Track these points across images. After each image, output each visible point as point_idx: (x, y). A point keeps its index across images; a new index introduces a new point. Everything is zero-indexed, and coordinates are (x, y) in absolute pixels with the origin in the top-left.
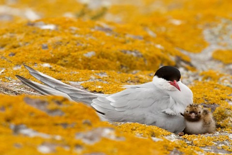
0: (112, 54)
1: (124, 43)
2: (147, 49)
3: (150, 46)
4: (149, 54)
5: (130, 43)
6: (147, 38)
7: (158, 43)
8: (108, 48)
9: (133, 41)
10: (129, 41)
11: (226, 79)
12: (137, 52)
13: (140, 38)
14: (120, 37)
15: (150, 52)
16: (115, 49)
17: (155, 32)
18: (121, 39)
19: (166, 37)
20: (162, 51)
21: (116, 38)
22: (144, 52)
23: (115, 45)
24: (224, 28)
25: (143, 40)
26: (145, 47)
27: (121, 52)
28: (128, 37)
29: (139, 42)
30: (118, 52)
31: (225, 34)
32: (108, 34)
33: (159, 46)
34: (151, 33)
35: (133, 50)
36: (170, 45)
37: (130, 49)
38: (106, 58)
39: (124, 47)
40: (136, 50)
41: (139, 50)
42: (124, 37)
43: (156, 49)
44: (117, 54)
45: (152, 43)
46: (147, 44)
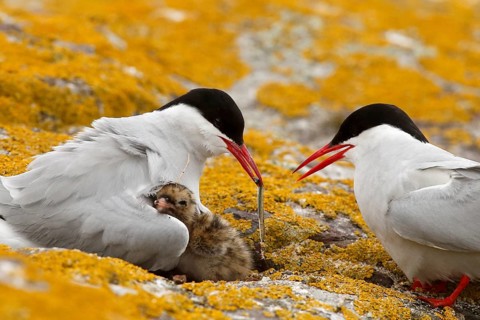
0: (22, 87)
1: (51, 60)
2: (103, 77)
3: (111, 69)
4: (108, 89)
5: (65, 62)
6: (103, 51)
7: (130, 64)
8: (10, 72)
9: (71, 57)
10: (60, 57)
11: (288, 153)
12: (80, 82)
13: (89, 51)
14: (41, 46)
15: (111, 85)
16: (30, 74)
17: (124, 38)
18: (43, 52)
19: (149, 50)
20: (140, 82)
21: (31, 48)
22: (96, 84)
23: (29, 64)
24: (285, 33)
25: (93, 56)
26: (99, 70)
27: (43, 80)
28: (58, 46)
29: (85, 59)
30: (35, 80)
31: (289, 46)
32: (11, 39)
33: (132, 71)
34: (114, 40)
35: (71, 78)
36: (157, 68)
37: (64, 75)
38: (8, 95)
39: (50, 71)
40: (77, 78)
41: (84, 77)
42: (51, 48)
43: (125, 76)
44: (31, 85)
45: (117, 64)
46: (105, 64)
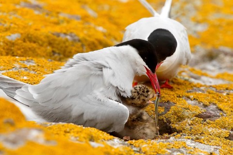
0: (42, 37)
1: (57, 23)
2: (85, 32)
3: (90, 28)
4: (88, 38)
5: (65, 24)
6: (85, 19)
7: (99, 25)
8: (36, 30)
9: (68, 22)
10: (63, 21)
11: (183, 71)
12: (73, 35)
13: (78, 18)
14: (52, 16)
15: (90, 36)
16: (46, 31)
17: (96, 11)
18: (54, 19)
19: (110, 18)
20: (105, 35)
21: (47, 17)
22: (81, 35)
23: (46, 26)
24: (182, 8)
25: (80, 21)
26: (83, 29)
27: (53, 34)
28: (61, 16)
29: (75, 23)
30: (50, 34)
31: (183, 15)
32: (36, 13)
33: (101, 29)
34: (90, 12)
35: (68, 33)
36: (114, 27)
37: (64, 31)
38: (35, 42)
39: (57, 29)
40: (71, 33)
41: (75, 32)
42: (58, 17)
43: (97, 31)
44: (47, 37)
45: (92, 25)
46: (87, 26)
